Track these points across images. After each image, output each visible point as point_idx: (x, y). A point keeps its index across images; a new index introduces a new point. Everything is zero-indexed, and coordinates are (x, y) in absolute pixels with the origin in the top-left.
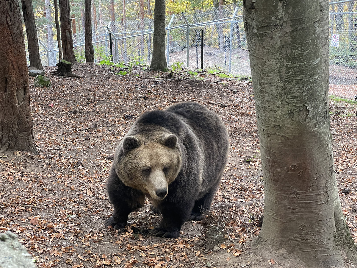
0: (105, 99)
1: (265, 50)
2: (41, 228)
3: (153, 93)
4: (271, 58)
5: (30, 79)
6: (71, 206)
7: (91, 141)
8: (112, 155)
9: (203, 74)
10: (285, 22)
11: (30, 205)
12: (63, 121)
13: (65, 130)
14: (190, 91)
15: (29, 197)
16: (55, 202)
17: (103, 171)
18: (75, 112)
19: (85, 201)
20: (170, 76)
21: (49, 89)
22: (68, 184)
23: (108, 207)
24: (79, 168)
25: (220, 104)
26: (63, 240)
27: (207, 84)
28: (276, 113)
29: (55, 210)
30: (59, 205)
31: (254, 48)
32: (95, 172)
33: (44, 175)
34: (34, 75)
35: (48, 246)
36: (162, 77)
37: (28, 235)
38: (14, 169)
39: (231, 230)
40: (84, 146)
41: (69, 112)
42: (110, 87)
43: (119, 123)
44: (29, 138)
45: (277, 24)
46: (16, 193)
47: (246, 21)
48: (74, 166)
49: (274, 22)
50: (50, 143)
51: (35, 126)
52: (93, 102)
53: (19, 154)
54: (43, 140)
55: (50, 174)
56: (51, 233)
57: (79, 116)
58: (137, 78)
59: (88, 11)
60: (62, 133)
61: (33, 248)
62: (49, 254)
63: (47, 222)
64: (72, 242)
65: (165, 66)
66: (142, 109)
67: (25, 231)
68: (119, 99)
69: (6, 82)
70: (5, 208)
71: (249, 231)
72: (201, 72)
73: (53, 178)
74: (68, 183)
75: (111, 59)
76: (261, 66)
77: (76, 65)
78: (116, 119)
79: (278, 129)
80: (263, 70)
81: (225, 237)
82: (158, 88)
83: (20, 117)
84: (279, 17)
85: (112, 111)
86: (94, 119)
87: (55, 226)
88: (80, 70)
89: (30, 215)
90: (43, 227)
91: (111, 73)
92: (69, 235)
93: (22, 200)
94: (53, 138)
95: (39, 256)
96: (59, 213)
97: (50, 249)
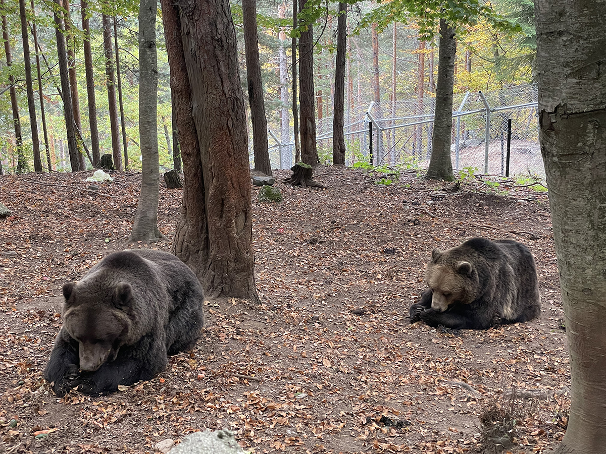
0: (358, 222)
1: (569, 186)
2: (260, 409)
3: (429, 214)
4: (577, 197)
5: (254, 189)
6: (301, 380)
7: (333, 286)
8: (362, 307)
9: (508, 186)
10: (597, 149)
11: (246, 375)
12: (296, 255)
13: (299, 268)
14: (485, 212)
15: (245, 364)
16: (280, 374)
17: (348, 331)
18: (313, 242)
19: (320, 374)
20: (457, 188)
21: (280, 205)
22: (298, 349)
23: (351, 385)
24: (314, 326)
25: (530, 234)
26: (288, 428)
27: (513, 202)
28: (586, 272)
29: (279, 384)
30: (284, 378)
31: (555, 182)
32: (335, 332)
33: (266, 334)
34: (259, 184)
35: (267, 435)
36: (444, 190)
37: (243, 417)
38: (227, 323)
39: (524, 432)
40: (323, 292)
41: (305, 241)
42: (367, 203)
43: (375, 259)
44: (249, 281)
45: (585, 152)
46: (229, 358)
47: (542, 146)
48: (308, 322)
49: (581, 149)
50: (276, 286)
51: (258, 260)
52: (339, 226)
53: (234, 303)
54: (267, 282)
55: (275, 333)
56: (271, 417)
57: (319, 247)
58: (406, 189)
59: (340, 91)
60: (293, 272)
61: (247, 436)
62: (269, 445)
63: (268, 401)
64: (300, 432)
65: (450, 172)
66: (410, 239)
67: (238, 411)
68: (378, 223)
69: (223, 205)
70: (214, 377)
71: (551, 435)
72: (506, 182)
73: (278, 338)
74: (298, 347)
75: (370, 160)
76: (563, 207)
77: (319, 168)
78: (371, 254)
79: (588, 295)
80: (566, 213)
81: (514, 442)
82: (437, 206)
83: (238, 252)
84: (589, 143)
85: (366, 241)
86: (339, 253)
87: (278, 408)
88: (324, 176)
89: (246, 389)
90: (263, 408)
91: (369, 182)
92: (296, 422)
93: (236, 367)
94: (280, 279)
95: (255, 448)
96: (284, 389)
97: (270, 439)
